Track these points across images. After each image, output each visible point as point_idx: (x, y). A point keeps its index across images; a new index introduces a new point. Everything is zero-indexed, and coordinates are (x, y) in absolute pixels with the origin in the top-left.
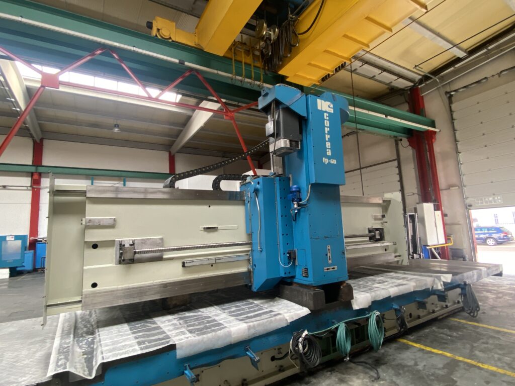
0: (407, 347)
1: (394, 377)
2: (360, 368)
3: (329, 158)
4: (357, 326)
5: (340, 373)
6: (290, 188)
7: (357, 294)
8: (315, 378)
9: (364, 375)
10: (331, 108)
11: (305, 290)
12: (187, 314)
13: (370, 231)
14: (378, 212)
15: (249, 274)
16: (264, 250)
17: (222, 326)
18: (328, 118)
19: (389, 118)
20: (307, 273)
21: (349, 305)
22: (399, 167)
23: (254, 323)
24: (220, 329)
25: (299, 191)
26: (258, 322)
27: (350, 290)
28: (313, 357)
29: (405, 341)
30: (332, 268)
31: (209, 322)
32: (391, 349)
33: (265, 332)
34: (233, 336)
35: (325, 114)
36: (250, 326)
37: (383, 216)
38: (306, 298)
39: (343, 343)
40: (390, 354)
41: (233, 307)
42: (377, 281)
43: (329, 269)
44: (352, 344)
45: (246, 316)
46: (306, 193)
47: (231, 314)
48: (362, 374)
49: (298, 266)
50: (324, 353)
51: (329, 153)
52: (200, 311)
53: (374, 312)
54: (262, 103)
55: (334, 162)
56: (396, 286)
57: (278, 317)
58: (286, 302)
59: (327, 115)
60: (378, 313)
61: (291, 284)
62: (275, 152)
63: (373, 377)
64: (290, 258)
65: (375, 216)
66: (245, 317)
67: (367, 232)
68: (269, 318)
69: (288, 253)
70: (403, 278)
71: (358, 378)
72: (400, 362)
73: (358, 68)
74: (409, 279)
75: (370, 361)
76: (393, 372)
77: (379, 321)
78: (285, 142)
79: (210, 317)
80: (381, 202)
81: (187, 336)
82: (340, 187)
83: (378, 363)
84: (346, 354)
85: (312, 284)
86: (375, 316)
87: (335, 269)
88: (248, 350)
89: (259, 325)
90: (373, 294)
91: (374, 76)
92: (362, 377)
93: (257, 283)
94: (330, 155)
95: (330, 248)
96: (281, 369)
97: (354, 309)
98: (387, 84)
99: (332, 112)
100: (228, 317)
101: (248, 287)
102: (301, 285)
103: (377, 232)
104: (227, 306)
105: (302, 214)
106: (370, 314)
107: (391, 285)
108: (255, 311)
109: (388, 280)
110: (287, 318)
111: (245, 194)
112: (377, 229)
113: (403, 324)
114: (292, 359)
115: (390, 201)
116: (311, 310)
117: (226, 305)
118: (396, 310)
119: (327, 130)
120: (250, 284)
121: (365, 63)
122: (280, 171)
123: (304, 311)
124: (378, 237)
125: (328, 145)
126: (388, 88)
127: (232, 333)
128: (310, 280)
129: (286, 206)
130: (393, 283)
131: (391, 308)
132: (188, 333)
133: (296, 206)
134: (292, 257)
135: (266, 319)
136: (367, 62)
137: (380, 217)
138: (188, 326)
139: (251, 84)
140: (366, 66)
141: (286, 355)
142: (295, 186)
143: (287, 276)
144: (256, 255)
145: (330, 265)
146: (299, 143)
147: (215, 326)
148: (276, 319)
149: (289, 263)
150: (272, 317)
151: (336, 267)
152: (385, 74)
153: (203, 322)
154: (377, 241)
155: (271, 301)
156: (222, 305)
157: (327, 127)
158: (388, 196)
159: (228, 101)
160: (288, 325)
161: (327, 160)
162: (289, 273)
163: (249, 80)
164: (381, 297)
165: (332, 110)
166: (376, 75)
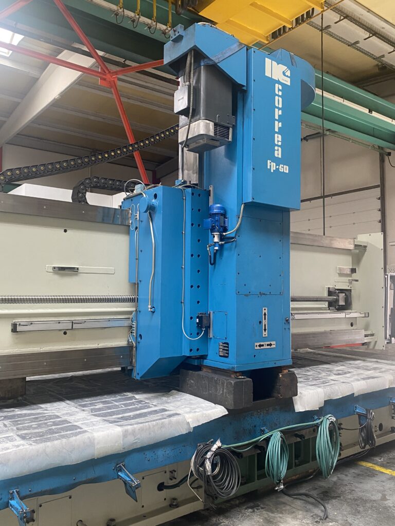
0: (372, 474)
1: (348, 516)
2: (299, 503)
3: (278, 161)
4: (299, 440)
5: (267, 510)
6: (209, 208)
7: (304, 389)
8: (227, 518)
9: (305, 513)
10: (287, 76)
11: (222, 378)
12: (18, 411)
13: (330, 293)
14: (345, 263)
15: (129, 350)
16: (158, 311)
17: (79, 430)
18: (280, 93)
19: (374, 114)
20: (228, 350)
21: (289, 404)
22: (382, 198)
23: (133, 426)
24: (76, 434)
25: (224, 215)
26: (141, 425)
27: (293, 381)
28: (227, 483)
29: (369, 465)
30: (268, 345)
31: (55, 424)
32: (347, 477)
33: (152, 442)
34: (97, 447)
35: (277, 85)
36: (126, 431)
37: (353, 271)
38: (221, 391)
39: (275, 464)
40: (345, 482)
41: (99, 403)
42: (335, 372)
43: (263, 345)
44: (289, 467)
45: (120, 416)
46: (235, 219)
47: (96, 413)
48: (300, 512)
49: (212, 340)
50: (246, 479)
51: (278, 153)
52: (41, 408)
53: (327, 417)
54: (170, 54)
55: (285, 169)
56: (364, 379)
57: (174, 419)
58: (188, 397)
59: (280, 88)
60: (334, 419)
61: (199, 368)
62: (187, 144)
63: (318, 516)
64: (200, 326)
65: (340, 269)
66: (118, 418)
67: (326, 294)
68: (160, 419)
69: (198, 317)
70: (375, 369)
71: (295, 518)
72: (360, 494)
73: (332, 24)
74: (383, 370)
75: (314, 493)
76: (349, 509)
77: (334, 430)
78: (207, 126)
79: (58, 417)
80: (351, 247)
81: (16, 443)
82: (291, 213)
83: (327, 495)
84: (280, 481)
85: (233, 368)
86: (328, 422)
87: (272, 346)
88: (120, 470)
89: (142, 430)
90: (328, 389)
91: (357, 42)
92: (300, 516)
93: (141, 366)
94: (280, 156)
95: (266, 311)
96: (174, 504)
97: (297, 411)
98: (375, 58)
99: (289, 84)
100: (89, 417)
101: (127, 372)
102: (216, 370)
103: (342, 295)
104: (87, 401)
105: (226, 253)
106: (321, 420)
107: (356, 377)
108: (137, 409)
109: (352, 370)
110: (189, 420)
111: (130, 215)
112: (342, 291)
113: (369, 438)
114: (192, 488)
115: (365, 247)
116: (228, 410)
117: (87, 399)
118: (360, 415)
119: (278, 113)
120: (129, 368)
121: (345, 18)
122: (194, 179)
123: (219, 411)
124: (342, 303)
125: (278, 138)
126: (377, 65)
127: (96, 442)
128: (231, 363)
129: (201, 239)
130: (358, 375)
131: (353, 413)
132: (18, 438)
133: (216, 239)
134: (203, 324)
135: (154, 421)
136: (347, 17)
137: (349, 272)
138: (18, 429)
139: (150, 28)
140: (346, 23)
141: (184, 480)
142: (219, 205)
143: (194, 354)
144: (144, 320)
145: (265, 339)
146: (231, 130)
147: (67, 429)
148: (170, 422)
149: (198, 334)
150: (165, 418)
151: (273, 343)
152: (374, 39)
153: (46, 423)
154: (341, 309)
155: (163, 396)
156: (80, 400)
157: (279, 109)
158: (362, 239)
159: (107, 56)
160: (190, 432)
161: (274, 164)
162: (198, 350)
163: (148, 21)
164: (339, 394)
165: (289, 80)
166: (361, 40)
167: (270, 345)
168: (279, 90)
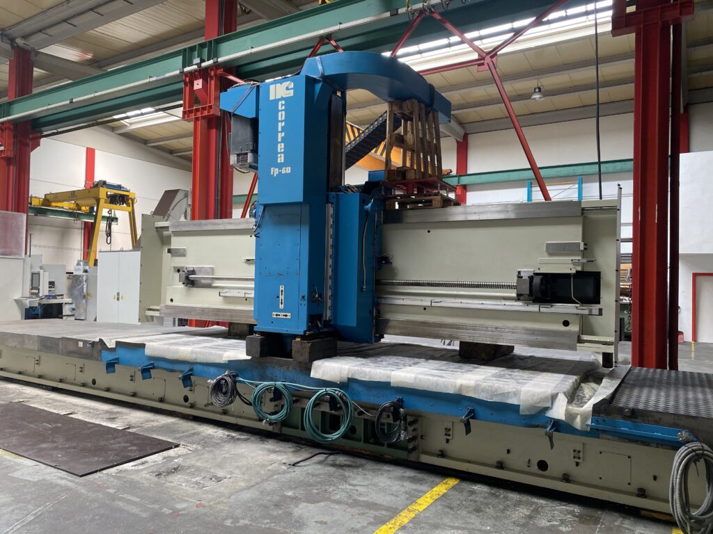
3: (281, 166)
10: (291, 89)
18: (283, 108)
30: (284, 315)
35: (280, 103)
43: (279, 315)
51: (281, 159)
55: (287, 170)
59: (284, 102)
87: (288, 317)
89: (200, 352)
94: (282, 161)
95: (283, 289)
97: (313, 376)
110: (224, 356)
119: (280, 125)
125: (281, 147)
145: (282, 311)
148: (215, 354)
151: (289, 314)
157: (282, 121)
160: (226, 364)
161: (277, 169)
167: (286, 316)
168: (282, 105)
